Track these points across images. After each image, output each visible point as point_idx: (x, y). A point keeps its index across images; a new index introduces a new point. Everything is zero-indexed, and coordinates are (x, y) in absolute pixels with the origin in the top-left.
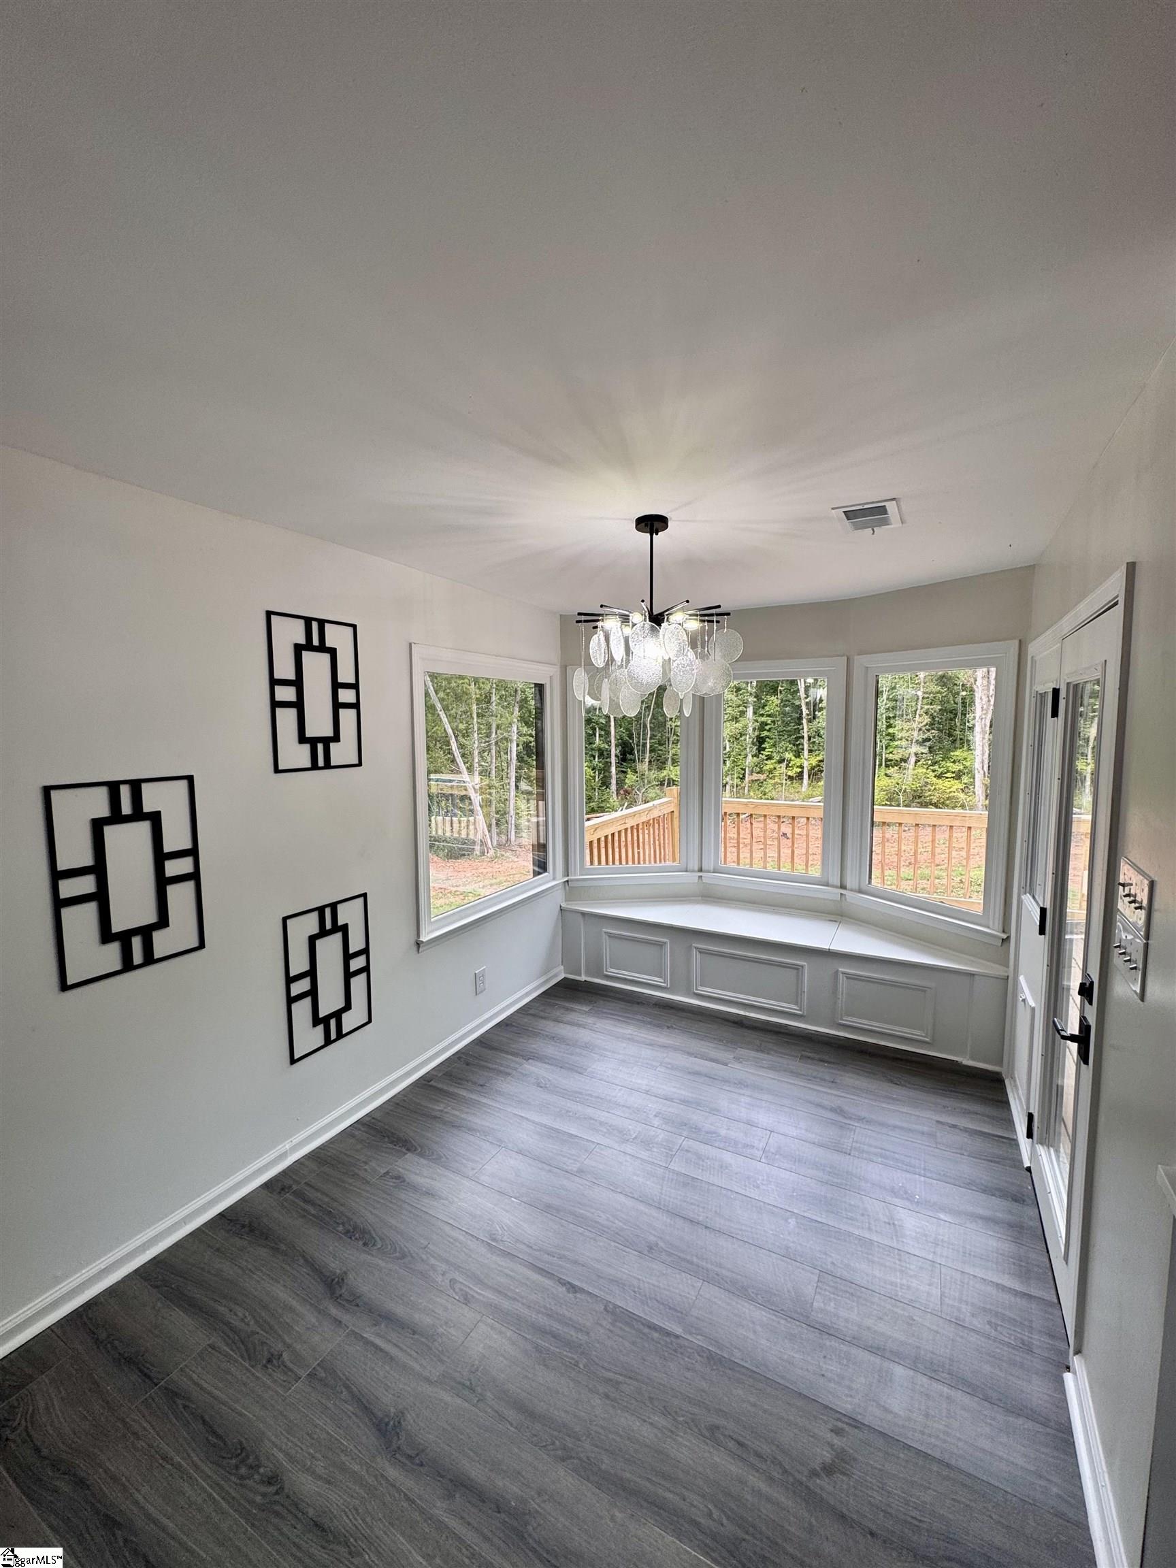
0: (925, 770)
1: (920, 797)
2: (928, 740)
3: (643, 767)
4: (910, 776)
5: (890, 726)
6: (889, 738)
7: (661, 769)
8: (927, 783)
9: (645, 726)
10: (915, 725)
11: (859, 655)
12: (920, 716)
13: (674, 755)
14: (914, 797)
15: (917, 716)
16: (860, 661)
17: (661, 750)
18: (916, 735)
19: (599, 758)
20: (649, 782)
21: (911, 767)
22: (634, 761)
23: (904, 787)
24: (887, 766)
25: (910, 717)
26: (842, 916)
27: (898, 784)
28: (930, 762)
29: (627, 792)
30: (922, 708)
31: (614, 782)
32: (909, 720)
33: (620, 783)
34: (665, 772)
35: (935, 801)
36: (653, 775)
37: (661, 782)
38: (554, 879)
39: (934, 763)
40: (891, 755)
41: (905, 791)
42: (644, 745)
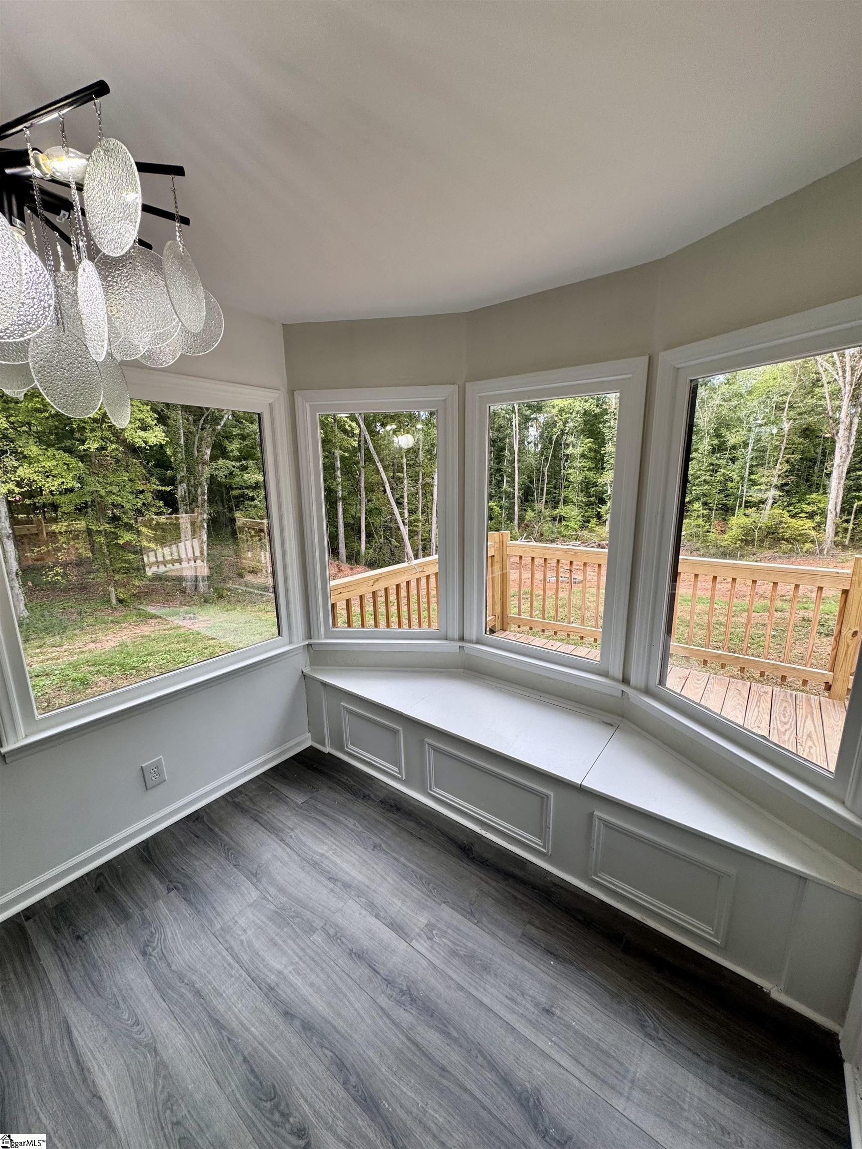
0: (781, 511)
1: (773, 533)
2: (786, 484)
3: (540, 506)
4: (766, 517)
5: (751, 473)
6: (751, 483)
7: (555, 508)
8: (781, 522)
9: (544, 474)
10: (775, 472)
11: (665, 350)
12: (781, 464)
13: (565, 497)
14: (768, 533)
15: (778, 464)
16: (667, 359)
17: (555, 493)
18: (775, 481)
19: (505, 499)
20: (544, 518)
21: (768, 507)
22: (533, 501)
23: (759, 525)
24: (746, 507)
25: (772, 465)
26: (623, 717)
27: (755, 522)
28: (786, 503)
29: (527, 526)
30: (783, 457)
31: (516, 517)
32: (770, 468)
33: (521, 519)
34: (557, 510)
35: (787, 536)
36: (547, 513)
37: (554, 518)
38: (291, 643)
39: (790, 505)
40: (750, 498)
41: (760, 528)
42: (542, 489)
